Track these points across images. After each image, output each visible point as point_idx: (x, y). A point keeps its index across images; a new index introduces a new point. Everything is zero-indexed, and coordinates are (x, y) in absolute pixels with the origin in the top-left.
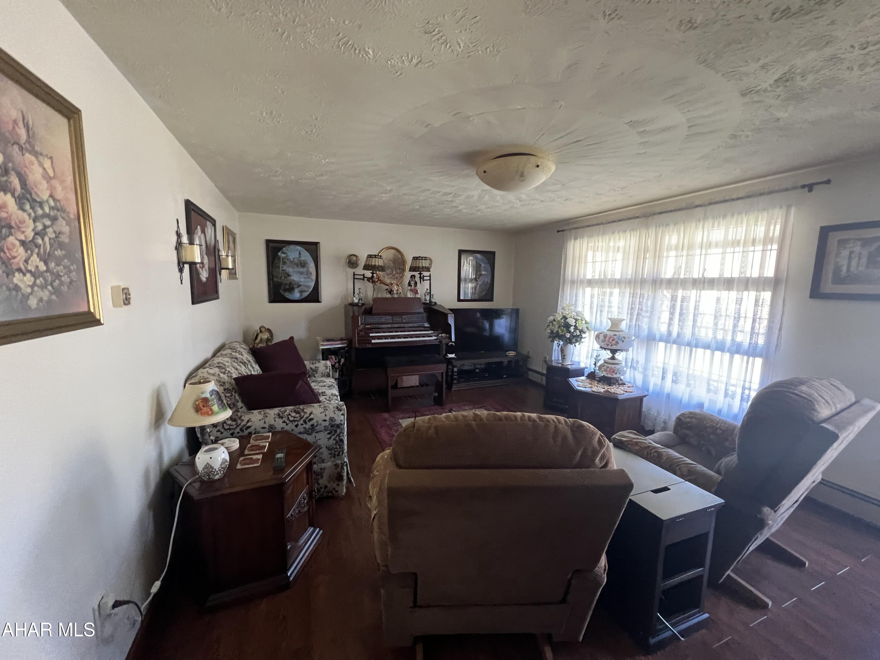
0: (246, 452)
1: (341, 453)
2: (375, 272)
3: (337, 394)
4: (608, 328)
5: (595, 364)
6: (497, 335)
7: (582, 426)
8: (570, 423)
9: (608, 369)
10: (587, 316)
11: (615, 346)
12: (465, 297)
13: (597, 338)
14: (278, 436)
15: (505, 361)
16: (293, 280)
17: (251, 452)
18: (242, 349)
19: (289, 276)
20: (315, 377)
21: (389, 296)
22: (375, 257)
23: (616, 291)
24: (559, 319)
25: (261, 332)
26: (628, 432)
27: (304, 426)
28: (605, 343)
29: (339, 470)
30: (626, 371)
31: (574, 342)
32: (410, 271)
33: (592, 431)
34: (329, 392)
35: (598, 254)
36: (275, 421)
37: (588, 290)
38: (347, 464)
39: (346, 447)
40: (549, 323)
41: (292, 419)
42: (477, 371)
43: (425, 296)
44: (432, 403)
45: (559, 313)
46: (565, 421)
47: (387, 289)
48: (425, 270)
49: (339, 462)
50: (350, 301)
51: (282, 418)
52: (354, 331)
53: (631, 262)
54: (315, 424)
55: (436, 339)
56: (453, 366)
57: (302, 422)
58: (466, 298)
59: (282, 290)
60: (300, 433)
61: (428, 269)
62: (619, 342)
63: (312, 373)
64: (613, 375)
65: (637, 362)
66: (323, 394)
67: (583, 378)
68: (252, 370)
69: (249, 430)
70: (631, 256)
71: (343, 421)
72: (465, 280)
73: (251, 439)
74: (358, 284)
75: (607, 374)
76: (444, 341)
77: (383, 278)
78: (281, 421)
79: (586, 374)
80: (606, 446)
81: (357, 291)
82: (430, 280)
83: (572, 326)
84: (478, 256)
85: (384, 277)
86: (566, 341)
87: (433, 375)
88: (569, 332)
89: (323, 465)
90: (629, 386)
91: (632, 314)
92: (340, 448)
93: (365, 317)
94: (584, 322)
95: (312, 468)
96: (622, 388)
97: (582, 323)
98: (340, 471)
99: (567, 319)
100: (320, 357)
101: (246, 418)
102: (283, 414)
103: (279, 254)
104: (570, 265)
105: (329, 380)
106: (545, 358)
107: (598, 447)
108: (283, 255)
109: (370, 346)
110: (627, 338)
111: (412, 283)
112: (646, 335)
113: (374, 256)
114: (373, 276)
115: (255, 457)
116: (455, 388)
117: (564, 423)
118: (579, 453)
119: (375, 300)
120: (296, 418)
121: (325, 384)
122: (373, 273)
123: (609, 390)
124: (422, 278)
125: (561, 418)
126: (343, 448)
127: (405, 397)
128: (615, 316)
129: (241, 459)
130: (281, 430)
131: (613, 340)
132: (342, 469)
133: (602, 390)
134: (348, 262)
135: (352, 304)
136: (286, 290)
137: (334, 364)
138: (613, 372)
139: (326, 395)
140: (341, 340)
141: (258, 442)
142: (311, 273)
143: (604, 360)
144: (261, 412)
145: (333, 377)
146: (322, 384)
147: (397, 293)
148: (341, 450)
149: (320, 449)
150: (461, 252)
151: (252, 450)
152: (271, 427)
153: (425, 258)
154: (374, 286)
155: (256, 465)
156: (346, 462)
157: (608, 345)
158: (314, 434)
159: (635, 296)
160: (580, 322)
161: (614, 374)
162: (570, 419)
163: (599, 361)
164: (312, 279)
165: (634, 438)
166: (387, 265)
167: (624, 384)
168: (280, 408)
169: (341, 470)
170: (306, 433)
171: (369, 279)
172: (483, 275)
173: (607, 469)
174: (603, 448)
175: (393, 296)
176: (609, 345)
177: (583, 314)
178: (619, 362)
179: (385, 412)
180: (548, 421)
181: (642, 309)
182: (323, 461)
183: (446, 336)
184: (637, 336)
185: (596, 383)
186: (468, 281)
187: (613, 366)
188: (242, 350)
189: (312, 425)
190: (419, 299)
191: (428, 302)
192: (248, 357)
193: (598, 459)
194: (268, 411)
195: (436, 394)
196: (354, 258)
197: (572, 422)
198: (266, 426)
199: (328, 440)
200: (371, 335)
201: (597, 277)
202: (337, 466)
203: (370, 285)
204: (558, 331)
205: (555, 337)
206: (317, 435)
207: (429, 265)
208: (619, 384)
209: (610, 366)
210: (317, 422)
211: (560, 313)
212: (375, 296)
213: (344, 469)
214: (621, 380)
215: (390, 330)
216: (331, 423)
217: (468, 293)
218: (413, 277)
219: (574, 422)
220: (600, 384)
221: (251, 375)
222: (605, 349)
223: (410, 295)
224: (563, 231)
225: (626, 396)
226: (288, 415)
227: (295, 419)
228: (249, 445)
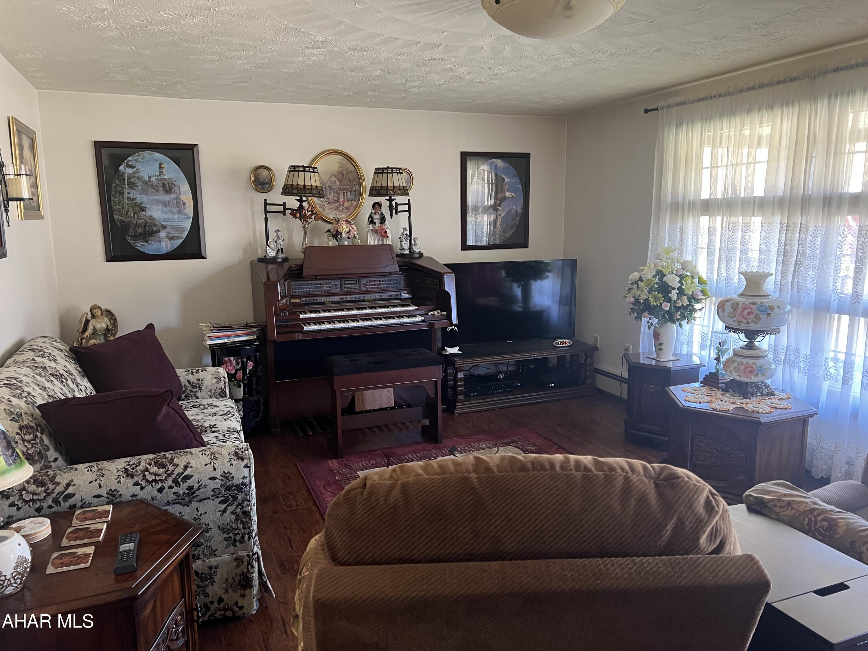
0: (65, 542)
1: (247, 536)
2: (304, 198)
3: (239, 428)
4: (741, 290)
5: (717, 359)
6: (538, 309)
7: (676, 477)
8: (653, 472)
9: (742, 367)
10: (702, 271)
11: (753, 324)
12: (476, 241)
13: (720, 311)
14: (126, 510)
15: (553, 357)
16: (151, 218)
17: (73, 543)
18: (55, 350)
19: (143, 209)
20: (198, 398)
21: (332, 243)
22: (304, 171)
23: (757, 221)
24: (650, 277)
25: (93, 316)
26: (774, 484)
27: (175, 489)
28: (735, 319)
29: (243, 568)
30: (775, 369)
31: (678, 320)
32: (371, 195)
33: (695, 485)
34: (223, 425)
35: (722, 152)
36: (119, 482)
37: (704, 221)
38: (258, 558)
39: (255, 527)
40: (632, 284)
41: (150, 478)
42: (501, 376)
43: (401, 242)
44: (420, 439)
45: (650, 266)
46: (645, 468)
47: (329, 231)
48: (399, 192)
49: (243, 553)
50: (260, 254)
51: (132, 476)
52: (268, 308)
53: (783, 165)
54: (196, 487)
55: (423, 321)
56: (455, 368)
57: (170, 482)
58: (479, 244)
59: (131, 236)
60: (168, 503)
61: (404, 191)
62: (761, 316)
63: (191, 391)
64: (750, 378)
65: (797, 351)
66: (213, 428)
67: (697, 385)
68: (76, 389)
69: (71, 501)
70: (783, 154)
71: (248, 479)
72: (475, 209)
73: (74, 519)
74: (275, 223)
75: (740, 377)
76: (439, 325)
77: (321, 209)
78: (130, 482)
79: (701, 379)
80: (720, 513)
81: (272, 235)
82: (409, 211)
83: (674, 289)
84: (499, 163)
85: (323, 207)
86: (664, 316)
87: (419, 387)
88: (669, 300)
89: (213, 561)
90: (781, 397)
91: (785, 263)
92: (244, 528)
93: (289, 284)
94: (696, 280)
95: (189, 567)
96: (769, 402)
97: (692, 283)
98: (246, 571)
99: (665, 276)
100: (208, 360)
101: (63, 479)
102: (133, 469)
103: (121, 168)
104: (670, 174)
105: (224, 403)
106: (626, 350)
107: (704, 513)
108: (130, 171)
109: (301, 337)
110: (776, 308)
111: (376, 217)
112: (813, 301)
113: (301, 169)
114: (301, 207)
115: (80, 551)
116: (460, 409)
117: (641, 471)
118: (669, 527)
119: (308, 251)
120: (158, 475)
121: (215, 410)
122: (301, 201)
123: (744, 406)
124: (393, 208)
125: (638, 463)
126: (249, 528)
127: (370, 428)
128: (754, 267)
129: (55, 555)
130: (131, 498)
131: (750, 313)
132: (249, 567)
133: (731, 407)
134: (254, 181)
135: (265, 261)
136: (136, 237)
137: (233, 372)
138: (751, 372)
139: (218, 431)
140: (246, 326)
141: (88, 522)
142: (184, 204)
143: (734, 350)
144: (91, 466)
145: (231, 398)
146: (210, 411)
147: (349, 238)
148: (247, 531)
149: (207, 531)
150: (465, 157)
151: (76, 539)
152: (111, 495)
153: (399, 171)
154: (304, 227)
155: (82, 566)
156: (257, 553)
157: (740, 322)
158: (194, 504)
159: (790, 228)
160: (689, 281)
161: (753, 377)
162: (655, 465)
163: (723, 353)
164: (186, 214)
165: (785, 495)
166: (328, 184)
167: (773, 394)
168: (128, 459)
169: (248, 569)
170: (179, 503)
171: (294, 213)
172: (508, 198)
173: (721, 555)
174: (714, 517)
175: (341, 243)
176: (742, 322)
177: (695, 266)
178: (762, 354)
179: (331, 458)
180: (612, 469)
181: (804, 253)
182: (213, 553)
183: (441, 315)
184: (796, 304)
185: (719, 393)
186: (480, 210)
187: (751, 361)
188: (56, 352)
189: (190, 488)
190: (391, 246)
191: (407, 252)
192: (67, 364)
193: (704, 537)
194: (105, 464)
195: (426, 422)
196: (265, 173)
197: (657, 469)
198: (103, 492)
199: (222, 515)
200: (302, 316)
201: (719, 196)
202: (239, 560)
203: (297, 223)
204: (647, 300)
205: (643, 311)
206: (200, 505)
207: (407, 182)
208: (762, 395)
209: (745, 361)
210: (199, 483)
211: (652, 266)
212: (307, 244)
213: (253, 567)
214: (766, 387)
215: (337, 307)
216: (226, 483)
217: (482, 233)
218: (377, 206)
219: (662, 469)
220: (728, 395)
221: (74, 398)
222: (735, 331)
223: (372, 240)
224: (657, 109)
225: (776, 416)
226: (143, 471)
227: (158, 478)
228: (70, 530)
